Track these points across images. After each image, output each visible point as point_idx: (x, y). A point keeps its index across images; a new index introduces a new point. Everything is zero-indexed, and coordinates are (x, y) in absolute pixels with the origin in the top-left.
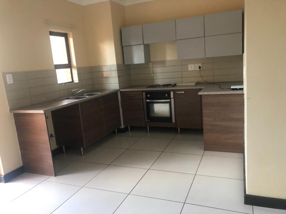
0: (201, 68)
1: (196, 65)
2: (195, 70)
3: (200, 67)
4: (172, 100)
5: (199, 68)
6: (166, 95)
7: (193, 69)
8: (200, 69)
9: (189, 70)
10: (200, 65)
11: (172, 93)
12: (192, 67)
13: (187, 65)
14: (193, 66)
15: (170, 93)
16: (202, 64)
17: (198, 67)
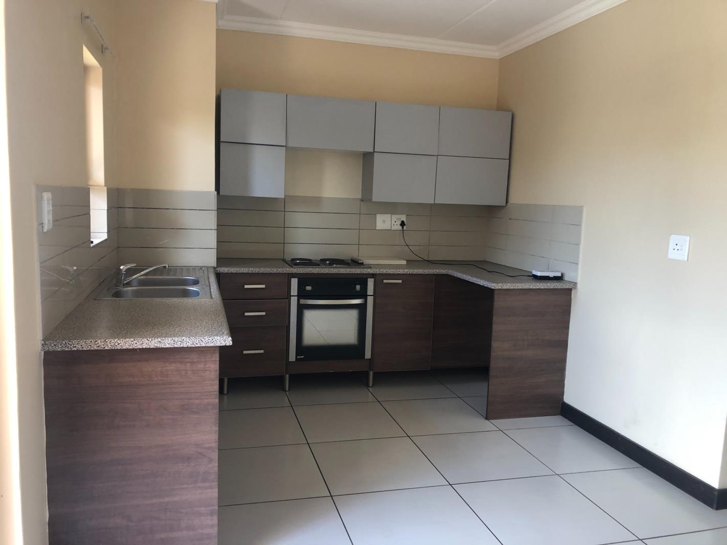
0: (405, 225)
1: (395, 217)
2: (391, 230)
3: (403, 224)
4: (370, 300)
5: (401, 225)
6: (358, 287)
7: (387, 226)
8: (403, 228)
9: (377, 228)
10: (404, 218)
11: (371, 283)
12: (384, 222)
13: (376, 214)
14: (387, 217)
15: (367, 280)
16: (407, 215)
17: (399, 223)
